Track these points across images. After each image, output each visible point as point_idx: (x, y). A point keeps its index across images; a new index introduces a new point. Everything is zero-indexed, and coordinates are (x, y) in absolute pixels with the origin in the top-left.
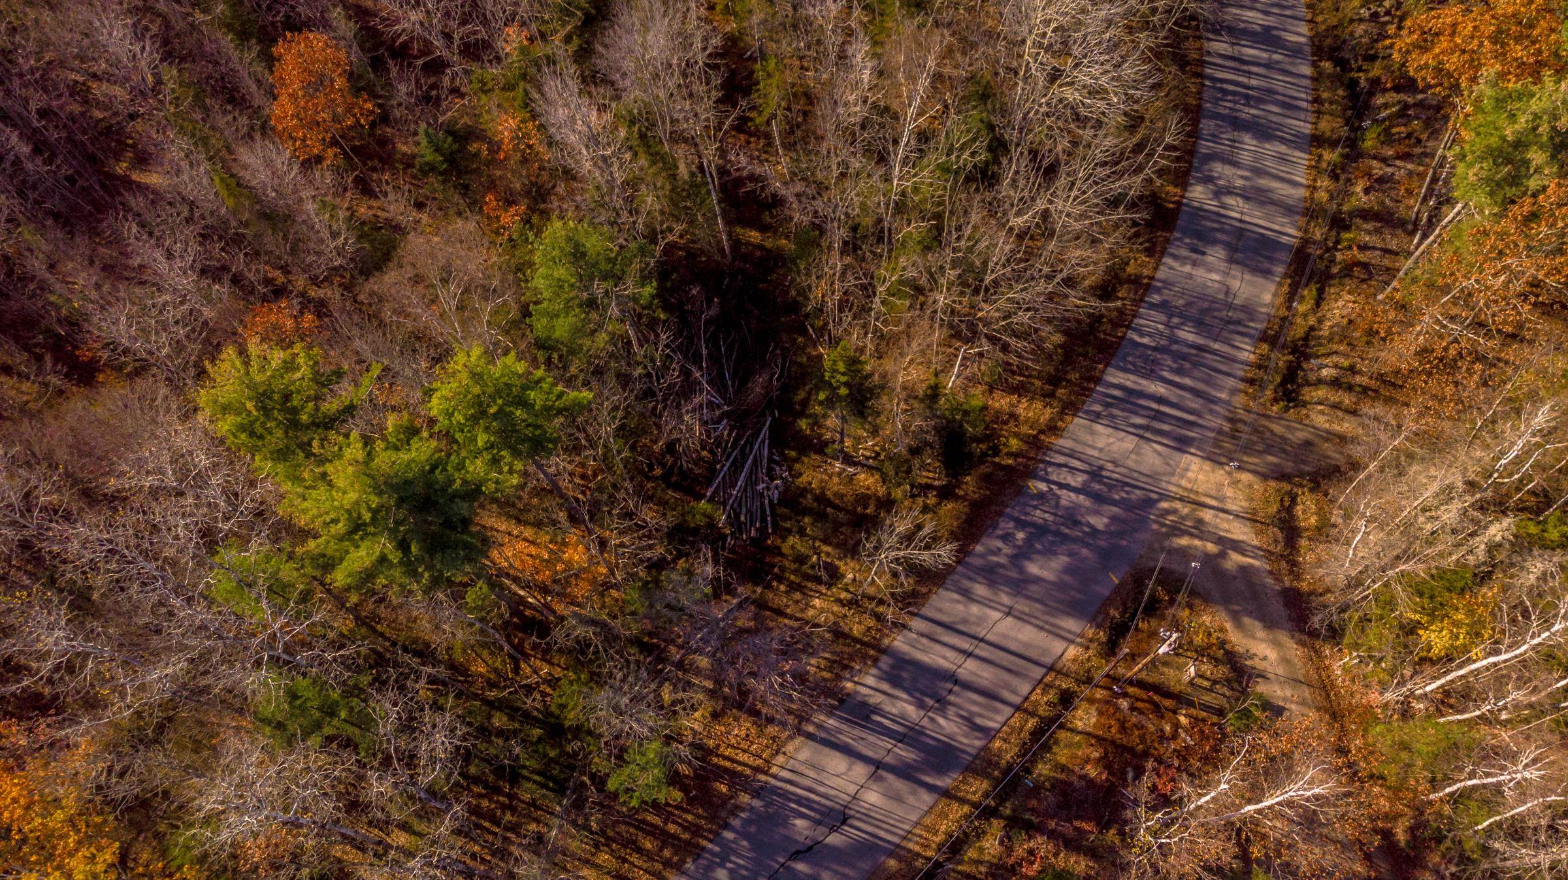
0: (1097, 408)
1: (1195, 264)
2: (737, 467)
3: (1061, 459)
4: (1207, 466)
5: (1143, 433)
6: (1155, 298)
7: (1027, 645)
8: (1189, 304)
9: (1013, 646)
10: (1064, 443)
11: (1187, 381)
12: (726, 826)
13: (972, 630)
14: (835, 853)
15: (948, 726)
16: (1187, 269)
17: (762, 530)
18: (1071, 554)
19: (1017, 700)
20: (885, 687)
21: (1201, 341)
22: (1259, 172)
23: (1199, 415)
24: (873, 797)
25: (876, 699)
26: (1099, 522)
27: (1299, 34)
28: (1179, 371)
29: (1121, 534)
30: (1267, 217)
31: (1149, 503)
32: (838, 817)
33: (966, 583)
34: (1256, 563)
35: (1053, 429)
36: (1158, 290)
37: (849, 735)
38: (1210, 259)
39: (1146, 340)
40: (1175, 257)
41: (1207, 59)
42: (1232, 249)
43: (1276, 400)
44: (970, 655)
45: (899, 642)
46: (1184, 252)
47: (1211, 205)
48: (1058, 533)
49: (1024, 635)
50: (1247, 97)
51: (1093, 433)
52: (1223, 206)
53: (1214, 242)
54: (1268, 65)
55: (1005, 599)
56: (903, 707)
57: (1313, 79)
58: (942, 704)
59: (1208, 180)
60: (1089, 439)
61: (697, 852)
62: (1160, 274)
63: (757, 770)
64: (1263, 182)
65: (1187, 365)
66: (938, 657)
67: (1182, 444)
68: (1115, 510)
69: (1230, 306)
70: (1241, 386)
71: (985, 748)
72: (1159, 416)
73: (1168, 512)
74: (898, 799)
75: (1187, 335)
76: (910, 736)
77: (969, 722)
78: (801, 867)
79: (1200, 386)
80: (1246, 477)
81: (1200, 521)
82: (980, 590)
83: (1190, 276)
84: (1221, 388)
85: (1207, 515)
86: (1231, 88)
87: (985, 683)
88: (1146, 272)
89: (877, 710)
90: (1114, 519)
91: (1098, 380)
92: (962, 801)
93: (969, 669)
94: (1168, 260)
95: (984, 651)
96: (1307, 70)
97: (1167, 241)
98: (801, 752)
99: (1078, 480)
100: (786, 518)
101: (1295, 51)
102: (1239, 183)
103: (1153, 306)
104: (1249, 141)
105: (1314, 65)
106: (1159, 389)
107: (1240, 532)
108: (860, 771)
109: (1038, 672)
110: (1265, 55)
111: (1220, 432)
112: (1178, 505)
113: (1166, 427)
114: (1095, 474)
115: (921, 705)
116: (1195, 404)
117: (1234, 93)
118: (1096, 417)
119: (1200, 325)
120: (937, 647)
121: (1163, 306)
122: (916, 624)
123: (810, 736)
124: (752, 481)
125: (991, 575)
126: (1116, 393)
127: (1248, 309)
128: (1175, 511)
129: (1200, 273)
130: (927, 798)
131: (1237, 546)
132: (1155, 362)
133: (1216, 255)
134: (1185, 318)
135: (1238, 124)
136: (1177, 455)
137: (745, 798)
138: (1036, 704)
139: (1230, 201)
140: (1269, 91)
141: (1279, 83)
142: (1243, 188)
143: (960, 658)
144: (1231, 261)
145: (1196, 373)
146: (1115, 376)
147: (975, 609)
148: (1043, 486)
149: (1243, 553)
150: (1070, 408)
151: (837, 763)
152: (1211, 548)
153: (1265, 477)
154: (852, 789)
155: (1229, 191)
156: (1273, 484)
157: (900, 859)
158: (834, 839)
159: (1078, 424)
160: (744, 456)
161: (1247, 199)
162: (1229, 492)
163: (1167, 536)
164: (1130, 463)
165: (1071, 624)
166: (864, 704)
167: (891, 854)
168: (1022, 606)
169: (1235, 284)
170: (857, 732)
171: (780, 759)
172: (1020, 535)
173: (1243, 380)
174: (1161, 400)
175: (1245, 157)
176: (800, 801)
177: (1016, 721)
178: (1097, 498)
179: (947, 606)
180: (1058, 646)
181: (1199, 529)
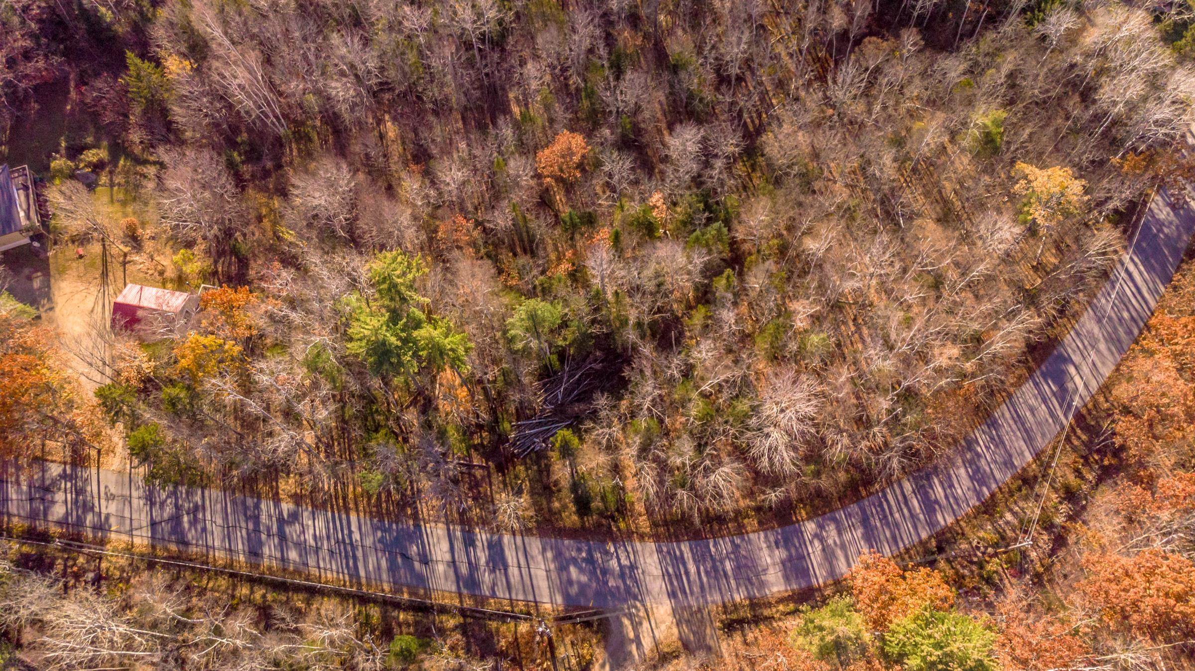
0: (665, 549)
1: (769, 547)
2: (540, 424)
3: (629, 549)
4: (670, 611)
5: (666, 574)
6: (738, 541)
7: (539, 587)
8: (745, 557)
9: (535, 582)
10: (638, 545)
11: (705, 579)
12: (397, 524)
13: (531, 562)
14: (412, 569)
15: (486, 578)
16: (764, 545)
17: (519, 454)
18: (590, 580)
19: (514, 597)
20: (486, 544)
21: (730, 573)
22: (843, 547)
23: (692, 593)
24: (441, 568)
25: (479, 544)
26: (612, 583)
27: (945, 519)
28: (707, 573)
29: (613, 595)
30: (819, 565)
31: (635, 598)
32: (425, 560)
33: (548, 548)
34: (637, 657)
35: (642, 537)
36: (743, 539)
37: (459, 545)
38: (777, 552)
39: (713, 549)
40: (766, 537)
41: (895, 485)
42: (790, 558)
43: (722, 621)
44: (519, 567)
45: (507, 538)
46: (772, 539)
47: (808, 536)
48: (595, 569)
49: (542, 584)
50: (885, 517)
51: (651, 554)
52: (811, 542)
53: (787, 548)
54: (913, 516)
55: (552, 566)
56: (482, 557)
57: (921, 542)
58: (493, 571)
59: (821, 527)
60: (647, 555)
61: (381, 520)
62: (751, 536)
63: (424, 520)
64: (839, 553)
65: (713, 574)
66: (510, 556)
67: (672, 595)
68: (622, 586)
69: (757, 575)
70: (720, 603)
71: (487, 598)
72: (679, 577)
73: (636, 607)
74: (446, 579)
75: (728, 566)
76: (473, 567)
77: (494, 584)
78: (399, 560)
79: (706, 586)
80: (675, 631)
81: (641, 624)
82: (549, 555)
83: (761, 549)
84: (711, 595)
85: (646, 624)
86: (886, 507)
87: (512, 580)
88: (749, 528)
89: (475, 547)
90: (618, 588)
91: (678, 541)
92: (461, 602)
93: (513, 571)
94: (762, 534)
95: (525, 571)
96: (924, 535)
97: (773, 528)
98: (440, 530)
99: (625, 562)
100: (531, 459)
101: (932, 523)
102: (830, 541)
103: (733, 542)
104: (859, 533)
105: (930, 538)
106: (692, 568)
107: (647, 643)
108: (448, 557)
109: (531, 598)
110: (918, 511)
111: (690, 607)
112: (642, 609)
113: (675, 583)
114: (633, 567)
115: (487, 563)
116: (696, 589)
117: (883, 510)
118: (659, 551)
119: (738, 568)
120: (514, 554)
121: (736, 547)
122: (519, 539)
123: (448, 530)
124: (536, 435)
125: (558, 555)
126: (678, 553)
127: (762, 585)
128: (638, 610)
129: (765, 552)
130: (454, 588)
131: (639, 645)
132: (704, 560)
133: (780, 554)
134: (737, 559)
135: (865, 522)
136: (665, 596)
137: (411, 522)
138: (517, 605)
139: (816, 543)
140: (897, 525)
141: (907, 527)
142: (828, 546)
143: (516, 564)
144: (783, 563)
145: (712, 581)
146: (685, 547)
147: (540, 558)
148: (612, 550)
149: (638, 648)
150: (657, 538)
151: (445, 546)
152: (631, 635)
153: (681, 638)
154: (439, 558)
155: (822, 540)
156: (680, 644)
157: (425, 593)
158: (417, 565)
159: (651, 545)
160: (546, 424)
161: (823, 550)
162: (663, 627)
163: (625, 615)
164: (647, 578)
165: (559, 599)
166: (474, 541)
167: (425, 589)
168: (554, 575)
169: (771, 571)
170: (462, 546)
171: (433, 524)
172: (584, 555)
173: (724, 603)
174: (687, 573)
175: (847, 536)
176: (423, 542)
177: (506, 602)
178: (622, 575)
179: (534, 546)
180: (546, 599)
181: (636, 626)
